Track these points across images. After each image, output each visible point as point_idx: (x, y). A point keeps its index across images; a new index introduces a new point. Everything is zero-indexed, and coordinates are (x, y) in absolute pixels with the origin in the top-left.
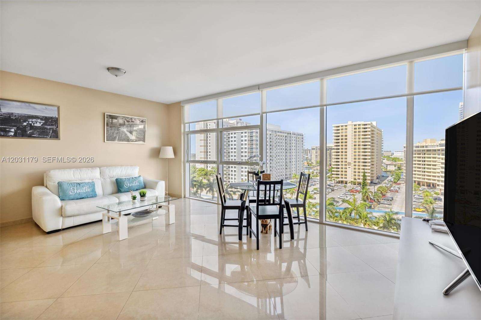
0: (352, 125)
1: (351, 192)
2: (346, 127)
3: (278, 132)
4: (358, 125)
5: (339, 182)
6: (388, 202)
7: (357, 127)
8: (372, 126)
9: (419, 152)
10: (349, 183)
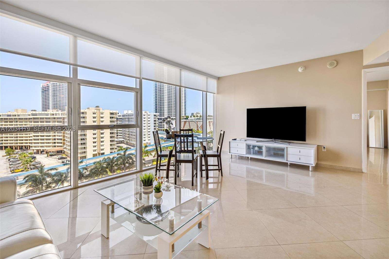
9: (11, 120)
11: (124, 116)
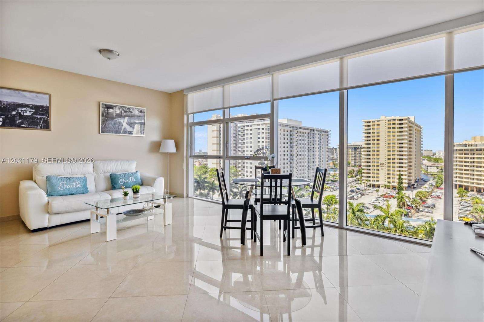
0: (386, 120)
1: (384, 197)
2: (378, 123)
3: (300, 128)
4: (393, 120)
5: (370, 186)
6: (429, 209)
7: (392, 122)
8: (410, 122)
9: (467, 152)
10: (382, 187)
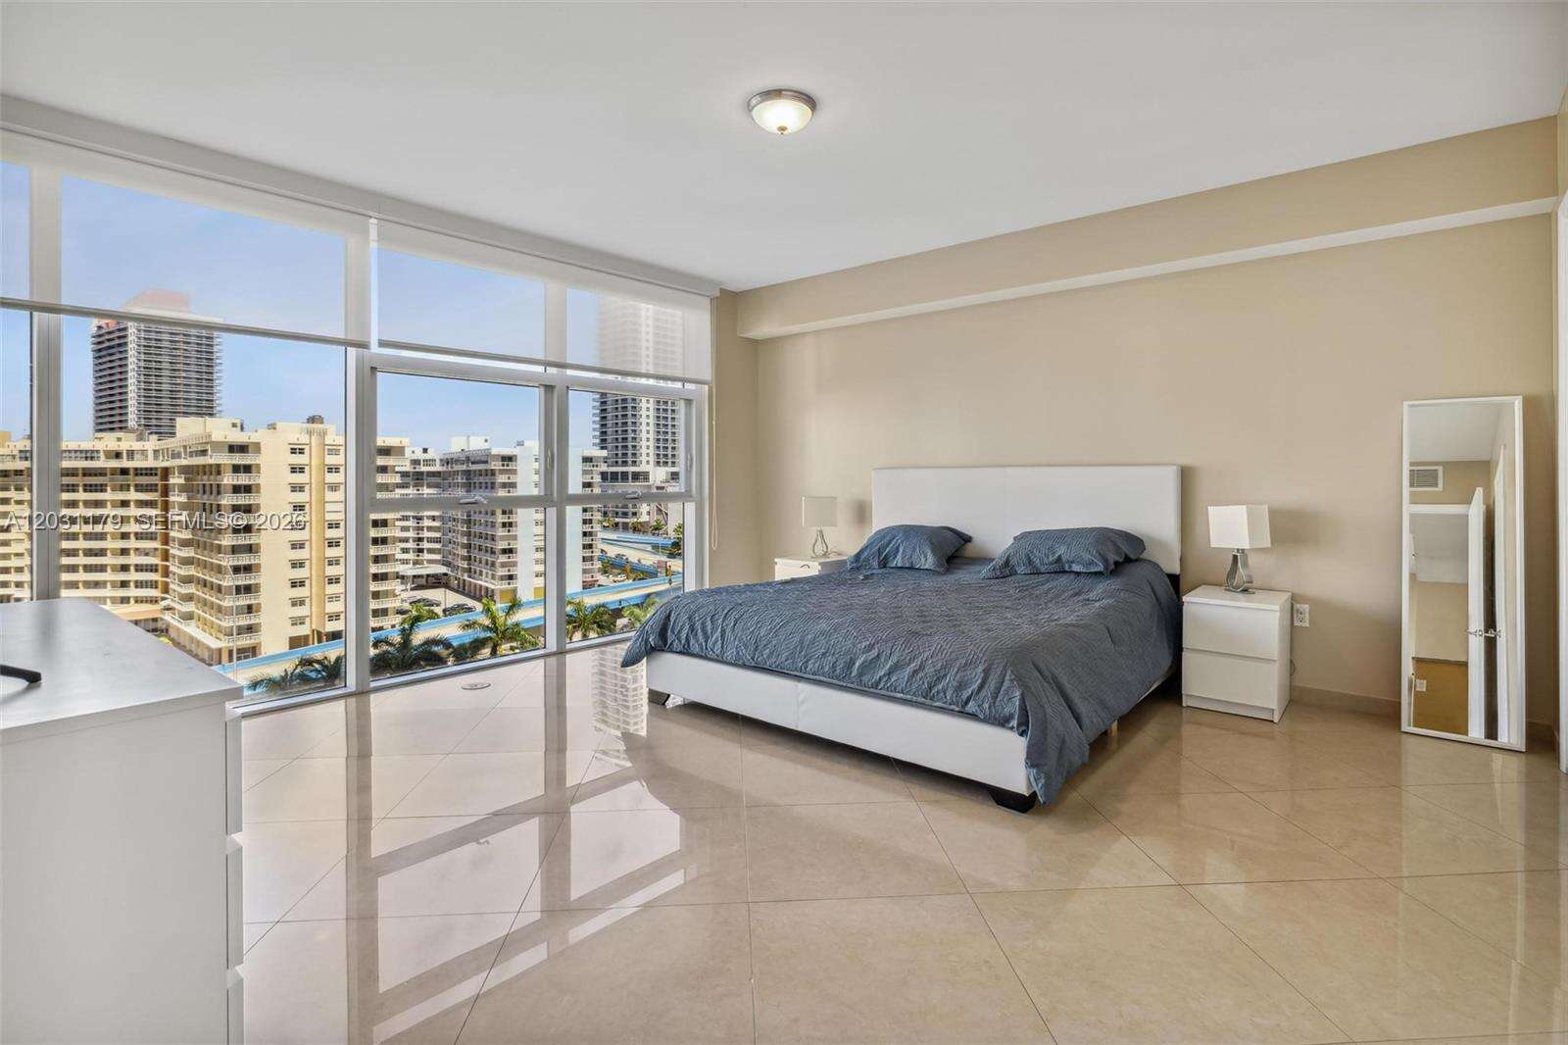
11: (448, 463)
